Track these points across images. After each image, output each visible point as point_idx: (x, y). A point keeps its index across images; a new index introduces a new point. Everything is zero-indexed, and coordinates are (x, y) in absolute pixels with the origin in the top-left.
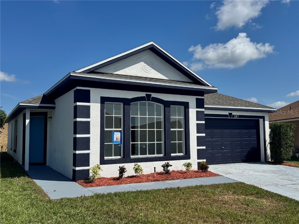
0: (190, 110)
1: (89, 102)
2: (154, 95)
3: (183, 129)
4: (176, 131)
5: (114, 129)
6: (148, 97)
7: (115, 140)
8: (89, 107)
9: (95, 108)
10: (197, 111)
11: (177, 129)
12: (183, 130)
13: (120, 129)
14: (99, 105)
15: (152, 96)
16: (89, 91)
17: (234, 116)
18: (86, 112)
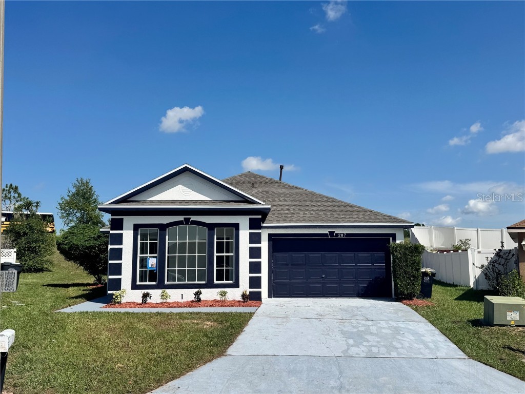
0: (241, 232)
1: (122, 229)
2: (193, 218)
3: (232, 254)
4: (224, 256)
5: (148, 255)
6: (187, 221)
7: (150, 266)
8: (122, 234)
9: (128, 235)
10: (251, 234)
11: (225, 254)
12: (233, 256)
13: (156, 255)
14: (132, 232)
15: (191, 219)
16: (123, 219)
17: (337, 235)
18: (119, 239)
